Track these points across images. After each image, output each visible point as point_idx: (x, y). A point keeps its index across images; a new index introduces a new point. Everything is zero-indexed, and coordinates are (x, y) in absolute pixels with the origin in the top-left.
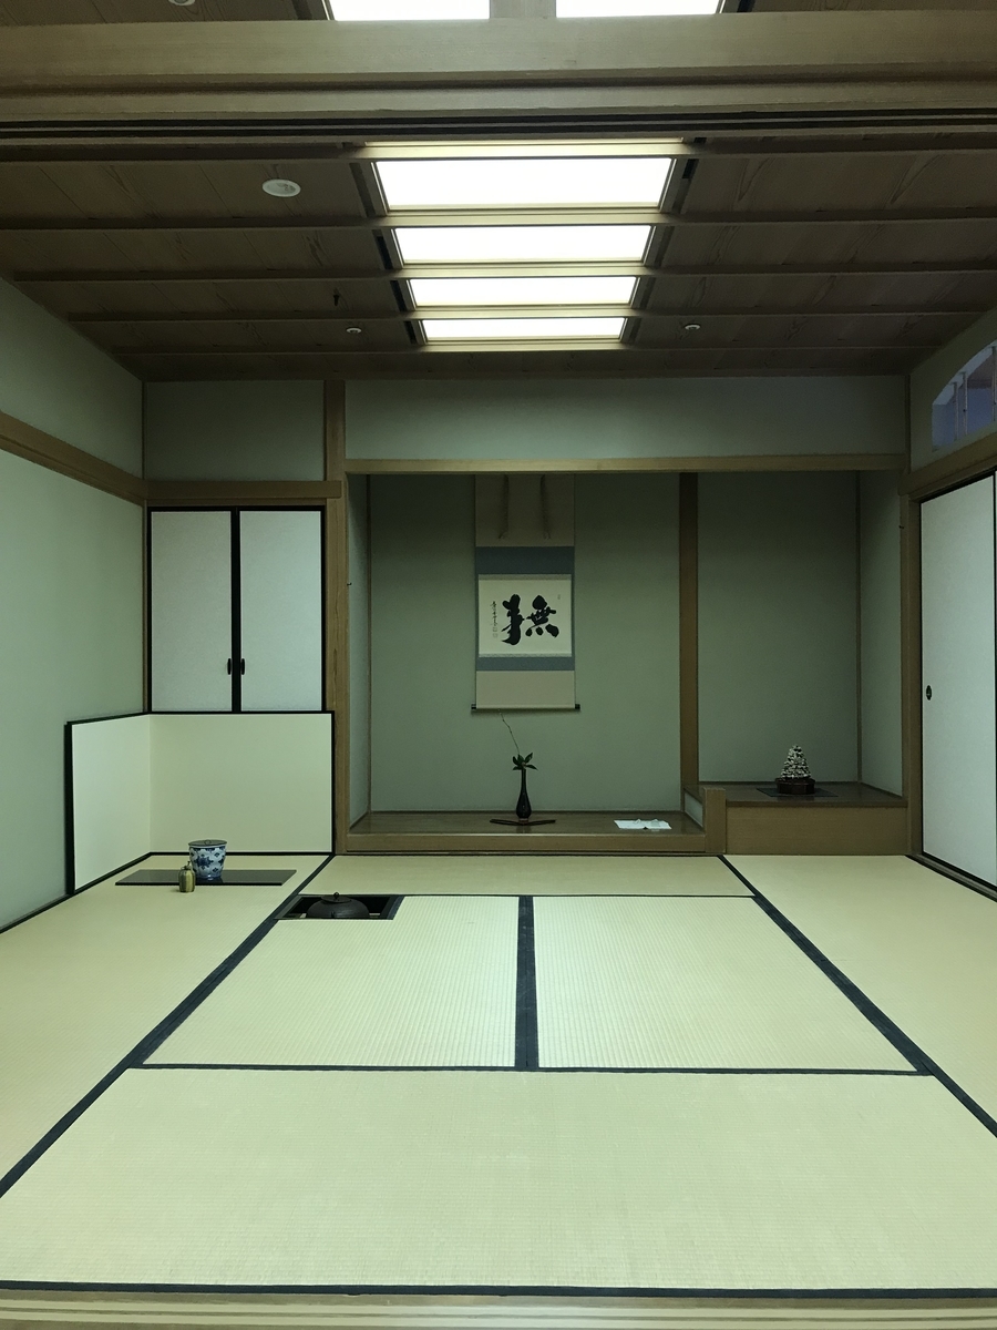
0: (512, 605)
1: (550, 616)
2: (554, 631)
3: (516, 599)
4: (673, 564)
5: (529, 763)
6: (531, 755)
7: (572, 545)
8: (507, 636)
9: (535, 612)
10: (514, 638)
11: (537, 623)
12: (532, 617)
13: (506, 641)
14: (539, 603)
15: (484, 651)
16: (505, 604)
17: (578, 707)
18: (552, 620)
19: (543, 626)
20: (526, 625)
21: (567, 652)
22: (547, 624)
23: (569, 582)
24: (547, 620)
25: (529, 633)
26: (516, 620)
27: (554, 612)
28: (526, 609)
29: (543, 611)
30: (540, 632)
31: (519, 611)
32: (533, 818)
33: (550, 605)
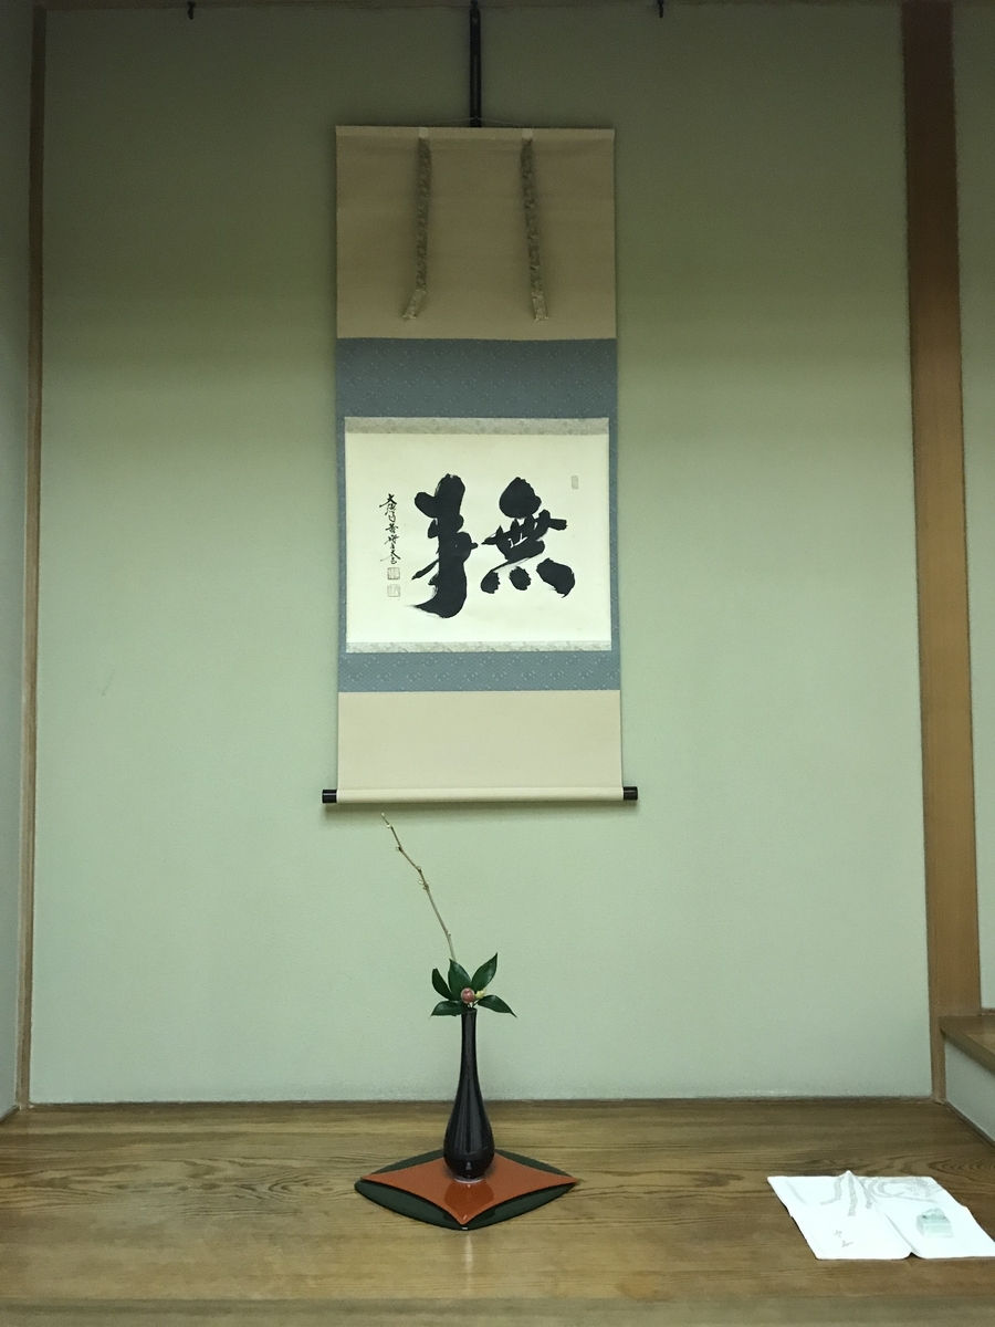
0: (443, 504)
1: (550, 537)
2: (560, 578)
3: (452, 489)
4: (892, 390)
5: (489, 990)
6: (491, 965)
7: (612, 335)
8: (427, 593)
9: (506, 523)
10: (447, 599)
11: (512, 556)
12: (499, 539)
13: (423, 607)
14: (518, 498)
15: (361, 636)
16: (422, 501)
17: (631, 795)
18: (555, 546)
19: (530, 565)
20: (482, 560)
21: (597, 636)
22: (540, 559)
23: (604, 439)
24: (540, 548)
25: (490, 583)
26: (454, 547)
27: (560, 525)
28: (482, 516)
29: (530, 521)
30: (520, 580)
31: (460, 521)
32: (504, 1183)
33: (550, 504)
